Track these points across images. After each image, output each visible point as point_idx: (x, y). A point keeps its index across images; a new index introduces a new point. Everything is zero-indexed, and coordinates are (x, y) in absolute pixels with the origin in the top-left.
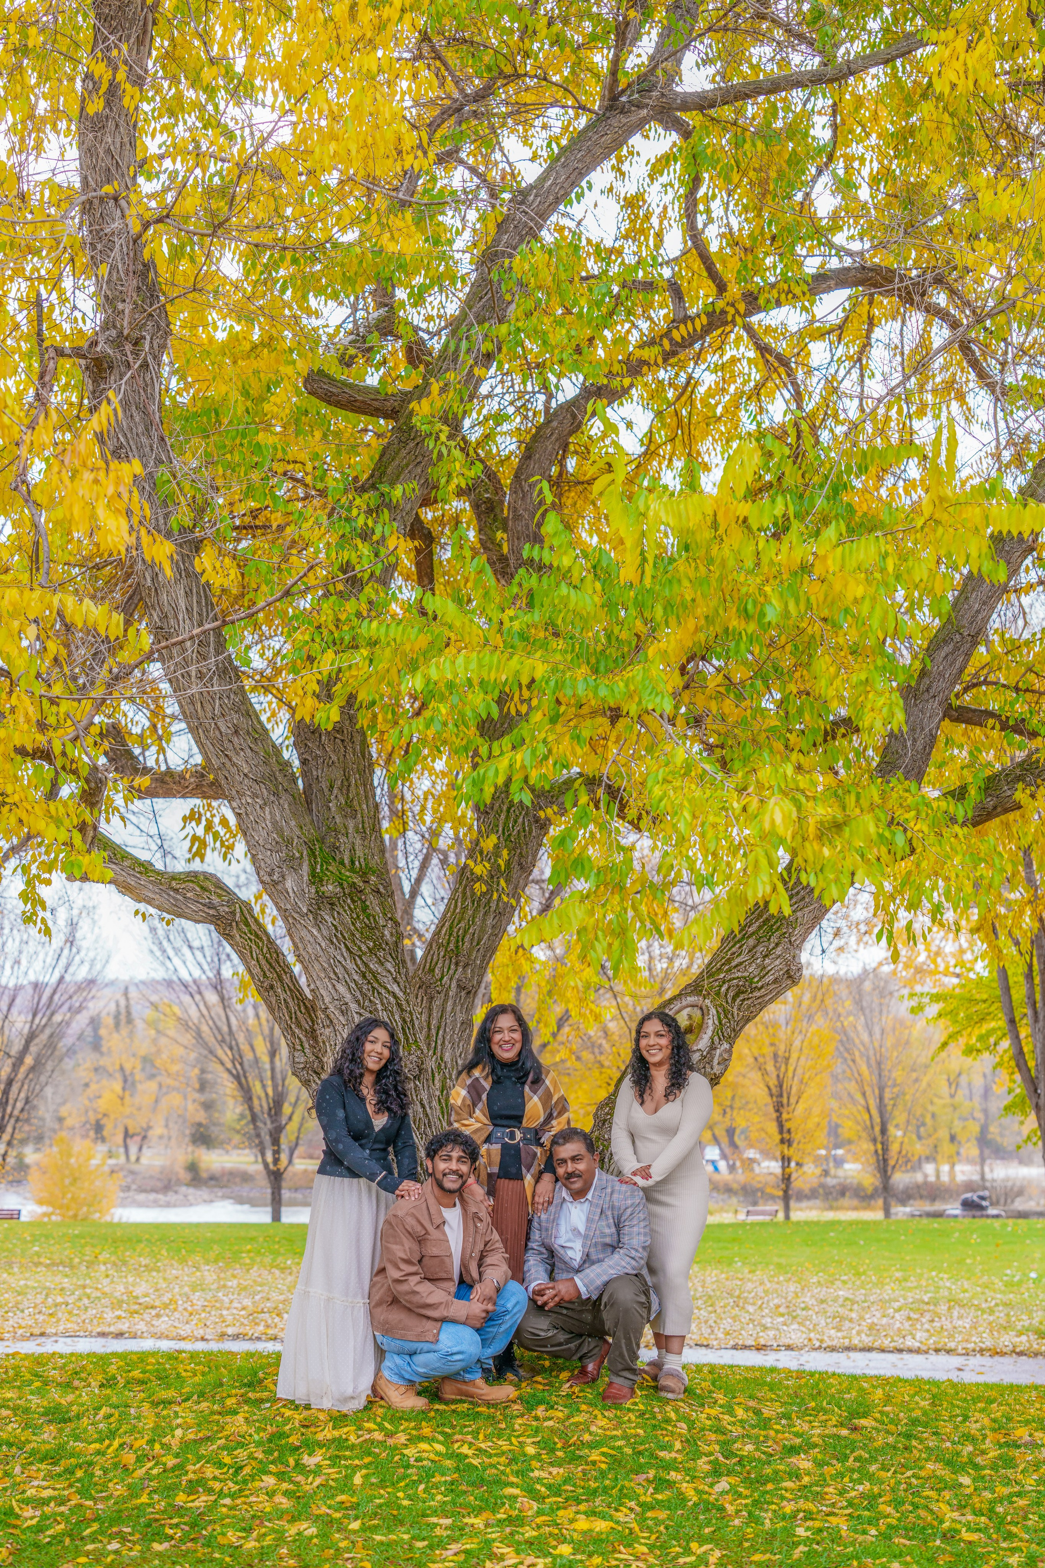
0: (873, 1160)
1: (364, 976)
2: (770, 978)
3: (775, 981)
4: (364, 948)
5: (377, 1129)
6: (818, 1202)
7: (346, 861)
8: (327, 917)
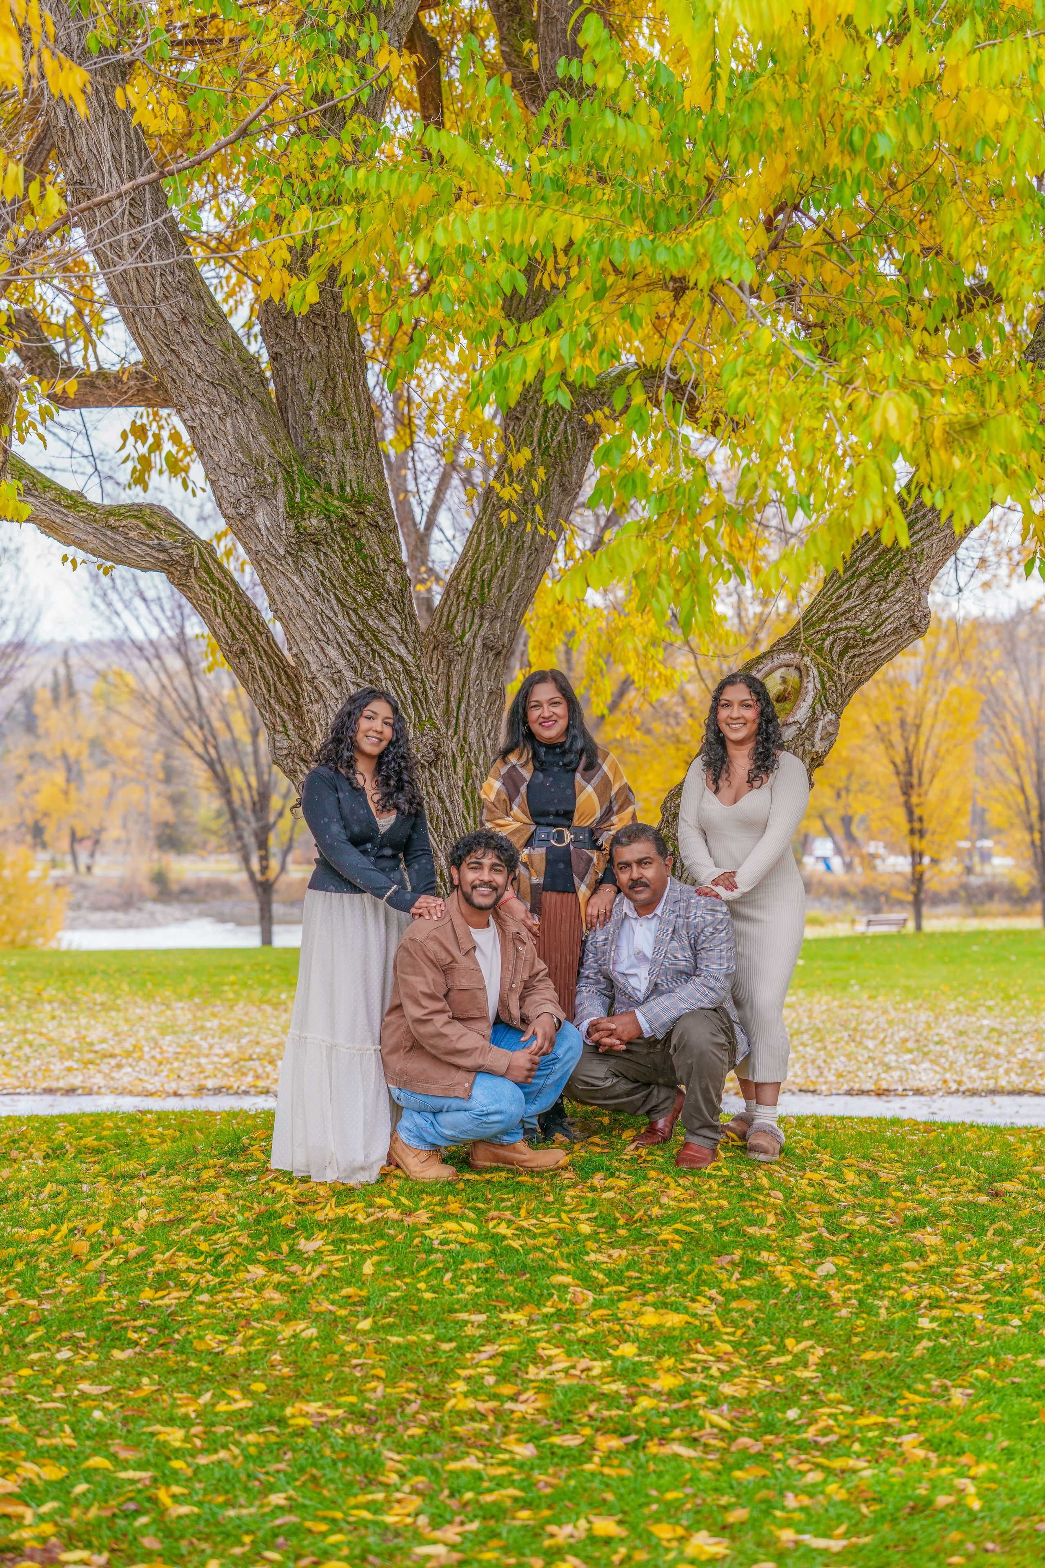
0: (1028, 853)
1: (362, 637)
2: (888, 627)
3: (895, 631)
4: (360, 599)
5: (382, 830)
6: (959, 907)
7: (334, 486)
8: (310, 560)
